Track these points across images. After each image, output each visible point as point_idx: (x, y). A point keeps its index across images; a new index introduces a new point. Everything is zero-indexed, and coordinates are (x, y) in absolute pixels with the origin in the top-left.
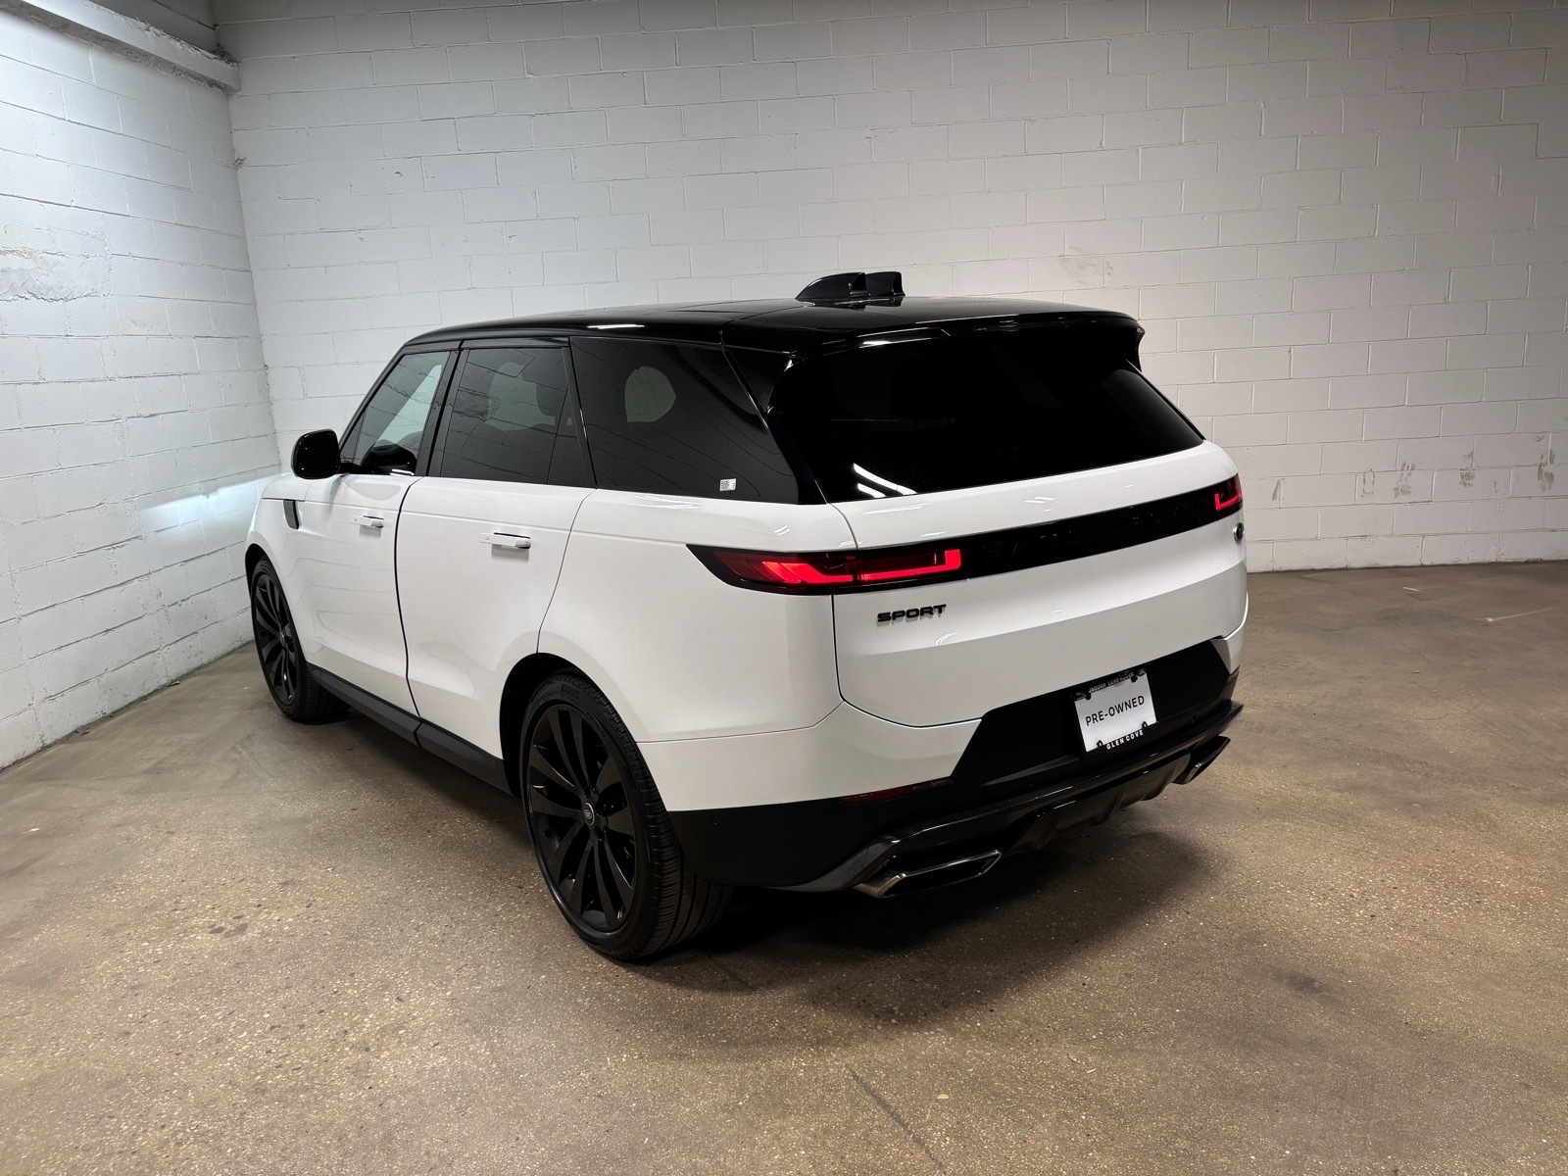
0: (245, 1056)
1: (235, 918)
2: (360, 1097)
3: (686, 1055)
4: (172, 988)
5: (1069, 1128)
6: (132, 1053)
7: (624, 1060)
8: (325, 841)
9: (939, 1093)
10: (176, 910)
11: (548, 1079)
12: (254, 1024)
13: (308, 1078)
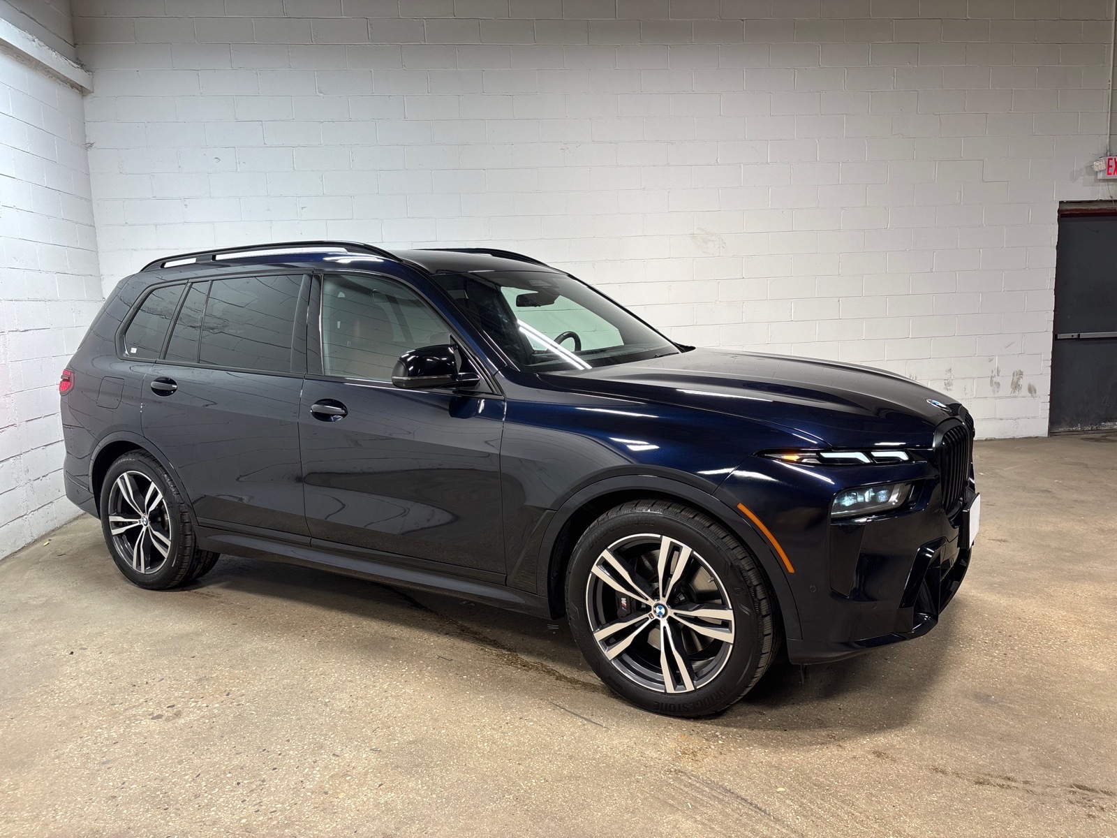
0: (224, 806)
1: (168, 707)
2: (335, 827)
3: (580, 777)
4: (137, 761)
5: (879, 803)
6: (125, 811)
7: (534, 784)
8: (220, 648)
9: (776, 787)
10: (115, 704)
11: (482, 802)
12: (221, 782)
13: (286, 817)
